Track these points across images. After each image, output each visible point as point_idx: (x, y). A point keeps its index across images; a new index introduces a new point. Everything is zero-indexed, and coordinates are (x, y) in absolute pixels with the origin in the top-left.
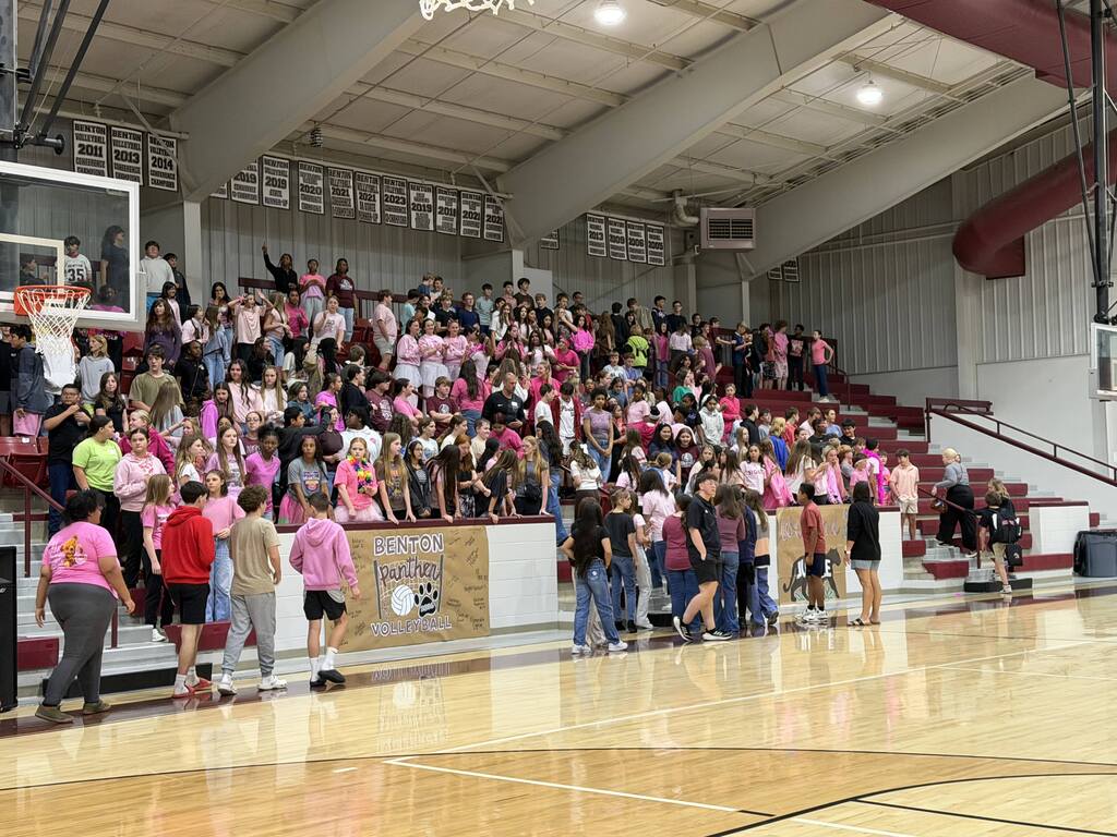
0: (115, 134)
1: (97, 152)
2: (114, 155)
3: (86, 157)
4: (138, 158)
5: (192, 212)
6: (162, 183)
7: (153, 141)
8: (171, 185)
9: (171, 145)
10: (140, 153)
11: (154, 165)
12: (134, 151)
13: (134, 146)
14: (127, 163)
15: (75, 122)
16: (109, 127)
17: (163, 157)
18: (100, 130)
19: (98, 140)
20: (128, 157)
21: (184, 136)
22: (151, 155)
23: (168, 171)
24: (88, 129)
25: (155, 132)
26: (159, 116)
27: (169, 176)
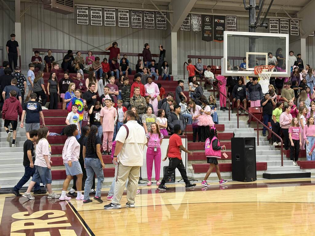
0: (282, 21)
1: (276, 27)
2: (281, 27)
3: (273, 28)
4: (287, 27)
5: (303, 41)
6: (294, 34)
7: (292, 22)
8: (297, 34)
9: (297, 22)
10: (288, 26)
11: (292, 29)
12: (286, 25)
13: (286, 24)
14: (284, 29)
15: (270, 19)
16: (279, 19)
17: (295, 26)
18: (277, 21)
19: (276, 23)
20: (285, 27)
21: (301, 19)
22: (291, 26)
23: (296, 30)
24: (273, 20)
25: (293, 19)
26: (294, 14)
27: (296, 31)
